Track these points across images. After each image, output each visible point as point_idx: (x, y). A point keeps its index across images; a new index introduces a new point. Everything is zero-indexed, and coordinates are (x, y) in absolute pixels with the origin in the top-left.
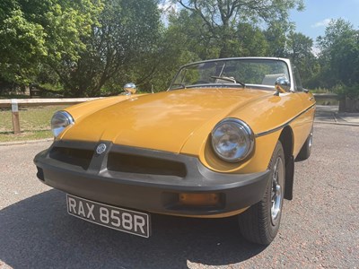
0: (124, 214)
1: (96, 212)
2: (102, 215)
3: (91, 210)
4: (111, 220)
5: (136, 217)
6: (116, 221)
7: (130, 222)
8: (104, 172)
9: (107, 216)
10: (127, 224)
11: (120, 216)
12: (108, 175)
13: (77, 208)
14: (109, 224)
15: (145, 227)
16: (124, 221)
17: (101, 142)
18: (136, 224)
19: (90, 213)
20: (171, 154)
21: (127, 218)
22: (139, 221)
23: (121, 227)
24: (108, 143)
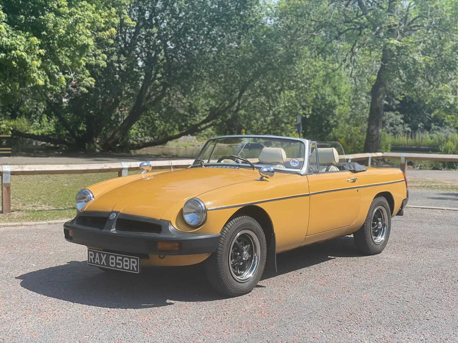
0: (125, 259)
1: (107, 260)
2: (111, 261)
3: (104, 258)
4: (117, 264)
5: (132, 260)
6: (119, 264)
7: (128, 264)
8: (113, 230)
9: (114, 261)
10: (126, 266)
11: (122, 260)
12: (115, 232)
13: (94, 259)
14: (115, 267)
15: (137, 266)
16: (125, 263)
17: (113, 212)
18: (132, 264)
19: (103, 260)
20: (154, 220)
21: (126, 261)
22: (134, 262)
23: (123, 268)
24: (117, 213)
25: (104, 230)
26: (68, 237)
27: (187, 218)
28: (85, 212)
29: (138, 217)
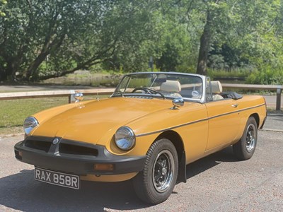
0: (67, 177)
1: (51, 177)
2: (55, 178)
3: (49, 176)
4: (60, 181)
5: (73, 178)
6: (62, 181)
7: (69, 181)
8: (57, 154)
9: (57, 179)
10: (68, 183)
11: (64, 178)
12: (58, 155)
13: (40, 176)
14: (59, 183)
15: (77, 183)
16: (67, 180)
17: (56, 137)
18: (73, 182)
19: (48, 177)
20: (91, 145)
21: (68, 179)
22: (74, 180)
23: (65, 184)
24: (59, 138)
25: (49, 153)
26: (18, 157)
27: (119, 143)
28: (32, 137)
29: (78, 142)
